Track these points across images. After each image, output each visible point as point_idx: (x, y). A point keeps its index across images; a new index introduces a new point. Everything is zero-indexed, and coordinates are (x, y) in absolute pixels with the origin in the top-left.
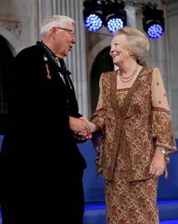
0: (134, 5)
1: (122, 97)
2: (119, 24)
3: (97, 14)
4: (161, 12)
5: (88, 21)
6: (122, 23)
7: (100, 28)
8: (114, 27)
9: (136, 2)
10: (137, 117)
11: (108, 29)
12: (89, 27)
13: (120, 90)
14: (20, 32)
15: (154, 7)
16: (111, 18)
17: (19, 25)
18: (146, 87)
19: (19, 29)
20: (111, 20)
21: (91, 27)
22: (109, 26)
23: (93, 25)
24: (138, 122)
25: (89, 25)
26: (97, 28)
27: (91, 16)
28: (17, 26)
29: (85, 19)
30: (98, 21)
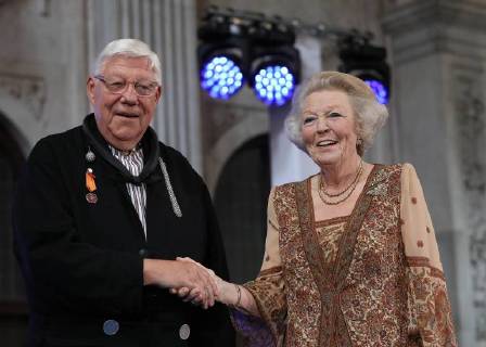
0: (319, 35)
1: (331, 238)
2: (282, 81)
3: (231, 57)
4: (382, 52)
5: (208, 74)
6: (290, 77)
7: (237, 90)
8: (270, 88)
9: (322, 28)
10: (372, 283)
11: (257, 93)
12: (210, 89)
13: (323, 224)
14: (43, 101)
15: (366, 40)
16: (264, 66)
17: (40, 84)
18: (389, 209)
19: (40, 94)
20: (263, 72)
21: (216, 89)
22: (258, 86)
23: (222, 83)
24: (375, 295)
25: (210, 83)
26: (232, 90)
27: (216, 60)
28: (35, 89)
29: (202, 68)
30: (232, 73)
